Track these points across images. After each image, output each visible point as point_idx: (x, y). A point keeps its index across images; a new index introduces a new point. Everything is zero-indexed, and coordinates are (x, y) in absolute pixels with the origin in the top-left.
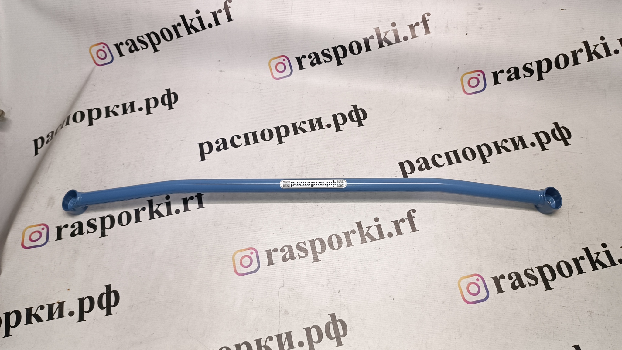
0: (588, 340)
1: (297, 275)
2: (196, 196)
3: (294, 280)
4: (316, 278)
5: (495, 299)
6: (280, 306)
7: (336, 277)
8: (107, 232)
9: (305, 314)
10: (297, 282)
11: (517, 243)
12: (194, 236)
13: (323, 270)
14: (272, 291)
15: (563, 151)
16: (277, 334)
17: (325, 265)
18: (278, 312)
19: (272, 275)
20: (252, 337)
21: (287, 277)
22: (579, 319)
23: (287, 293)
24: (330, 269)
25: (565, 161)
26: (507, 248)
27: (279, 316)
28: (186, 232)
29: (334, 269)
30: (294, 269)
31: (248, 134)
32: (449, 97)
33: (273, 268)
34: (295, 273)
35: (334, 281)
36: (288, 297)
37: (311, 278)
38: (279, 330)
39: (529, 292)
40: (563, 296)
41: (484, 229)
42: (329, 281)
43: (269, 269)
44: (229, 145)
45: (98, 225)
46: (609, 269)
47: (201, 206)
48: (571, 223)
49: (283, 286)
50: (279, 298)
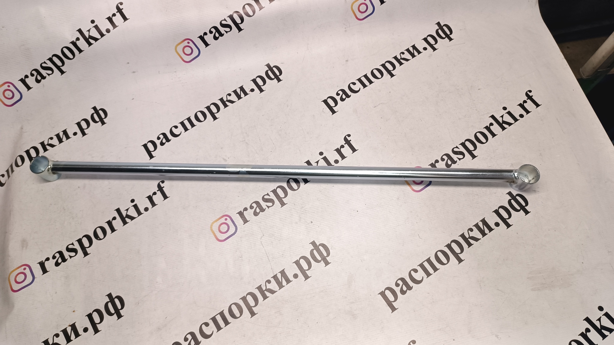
1: (272, 223)
2: (158, 191)
3: (271, 227)
4: (289, 219)
6: (267, 252)
7: (305, 212)
8: (88, 250)
9: (290, 251)
10: (274, 228)
12: (170, 224)
13: (291, 211)
14: (255, 243)
15: (450, 46)
16: (273, 275)
17: (292, 205)
18: (267, 258)
19: (251, 231)
20: (253, 286)
21: (264, 227)
23: (269, 240)
24: (297, 207)
25: (454, 53)
27: (269, 261)
28: (161, 224)
29: (300, 206)
30: (267, 219)
31: (184, 121)
33: (249, 225)
34: (269, 222)
35: (304, 216)
36: (270, 243)
37: (285, 220)
38: (273, 273)
39: (461, 165)
40: (487, 159)
41: (410, 129)
42: (300, 216)
43: (246, 227)
44: (170, 136)
45: (77, 246)
46: (514, 125)
47: (165, 197)
48: (474, 100)
49: (263, 236)
50: (263, 247)
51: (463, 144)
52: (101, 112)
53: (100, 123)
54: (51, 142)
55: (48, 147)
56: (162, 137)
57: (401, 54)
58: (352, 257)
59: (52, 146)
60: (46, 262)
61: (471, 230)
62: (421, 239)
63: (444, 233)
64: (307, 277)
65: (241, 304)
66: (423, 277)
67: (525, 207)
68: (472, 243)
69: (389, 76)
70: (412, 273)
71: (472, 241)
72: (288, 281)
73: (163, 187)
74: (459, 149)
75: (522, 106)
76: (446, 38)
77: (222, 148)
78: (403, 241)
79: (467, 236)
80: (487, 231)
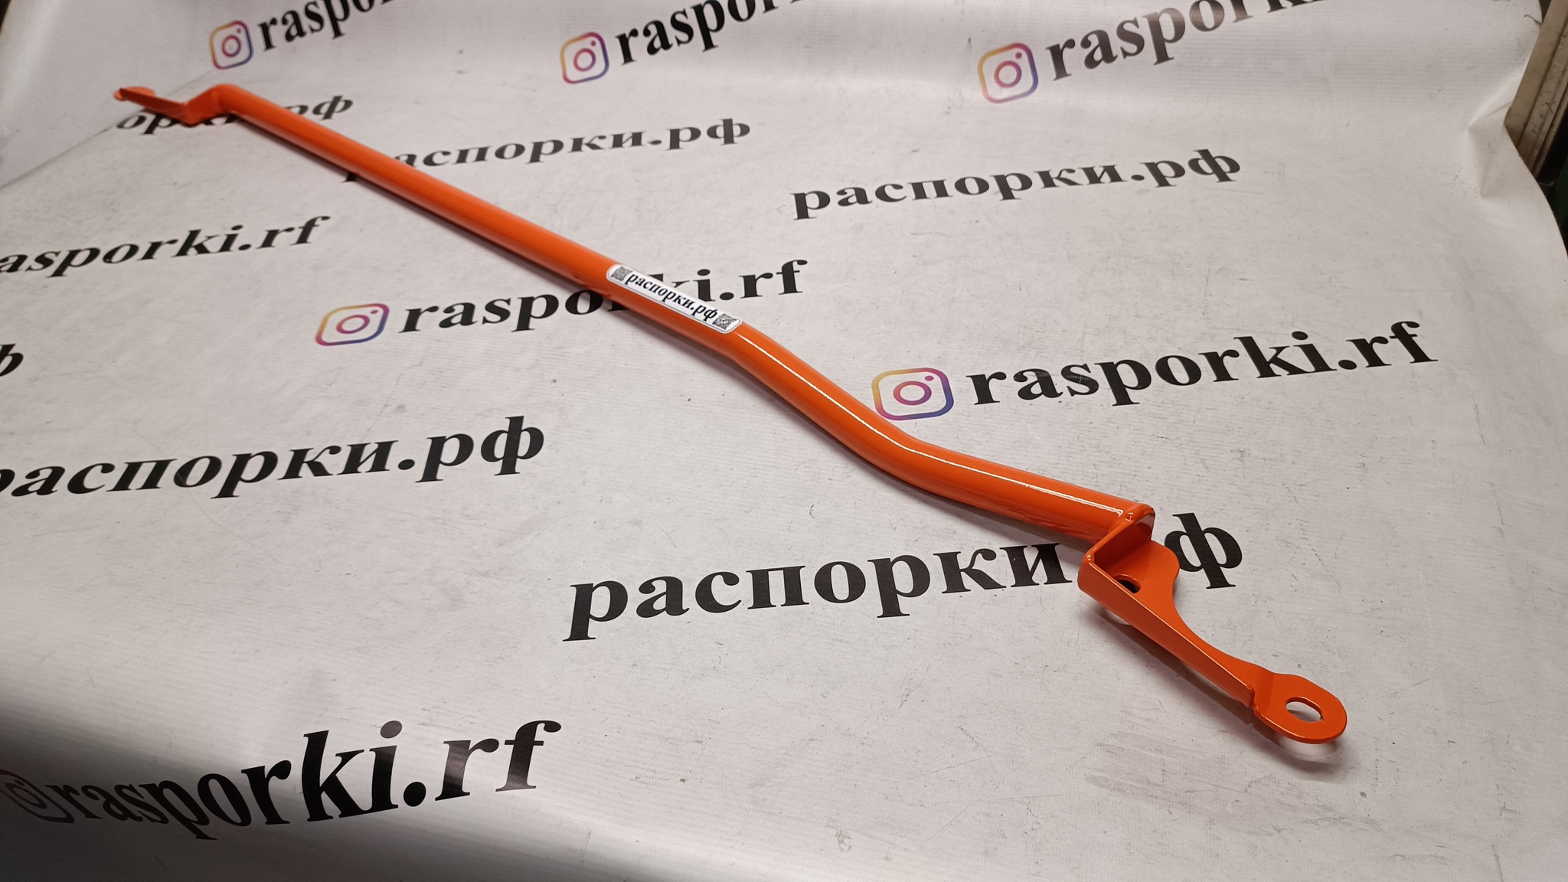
0: (1224, 505)
1: (462, 350)
2: (300, 228)
3: (451, 357)
4: (507, 356)
5: (966, 414)
6: (393, 397)
7: (559, 357)
8: (69, 270)
10: (455, 361)
11: (1055, 321)
12: (258, 281)
13: (529, 345)
14: (386, 372)
17: (539, 336)
19: (402, 348)
21: (437, 352)
22: (1205, 464)
23: (422, 377)
24: (549, 344)
25: (1216, 202)
26: (1026, 328)
28: (243, 276)
29: (560, 343)
32: (949, 108)
34: (459, 346)
35: (549, 363)
36: (419, 384)
37: (495, 356)
39: (1066, 405)
40: (1164, 418)
41: (973, 296)
42: (538, 362)
44: (419, 162)
45: (58, 261)
46: (1309, 376)
47: (303, 239)
48: (1211, 295)
49: (419, 366)
50: (396, 385)
51: (1110, 370)
52: (341, 105)
53: (321, 117)
56: (405, 159)
57: (1064, 172)
58: (584, 483)
61: (989, 555)
62: (811, 519)
63: (895, 529)
65: (223, 465)
66: (740, 601)
67: (1221, 568)
68: (967, 588)
69: (1000, 196)
70: (718, 580)
71: (967, 580)
73: (317, 226)
74: (1090, 372)
75: (1364, 347)
76: (1214, 175)
78: (756, 504)
79: (963, 562)
80: (1040, 574)
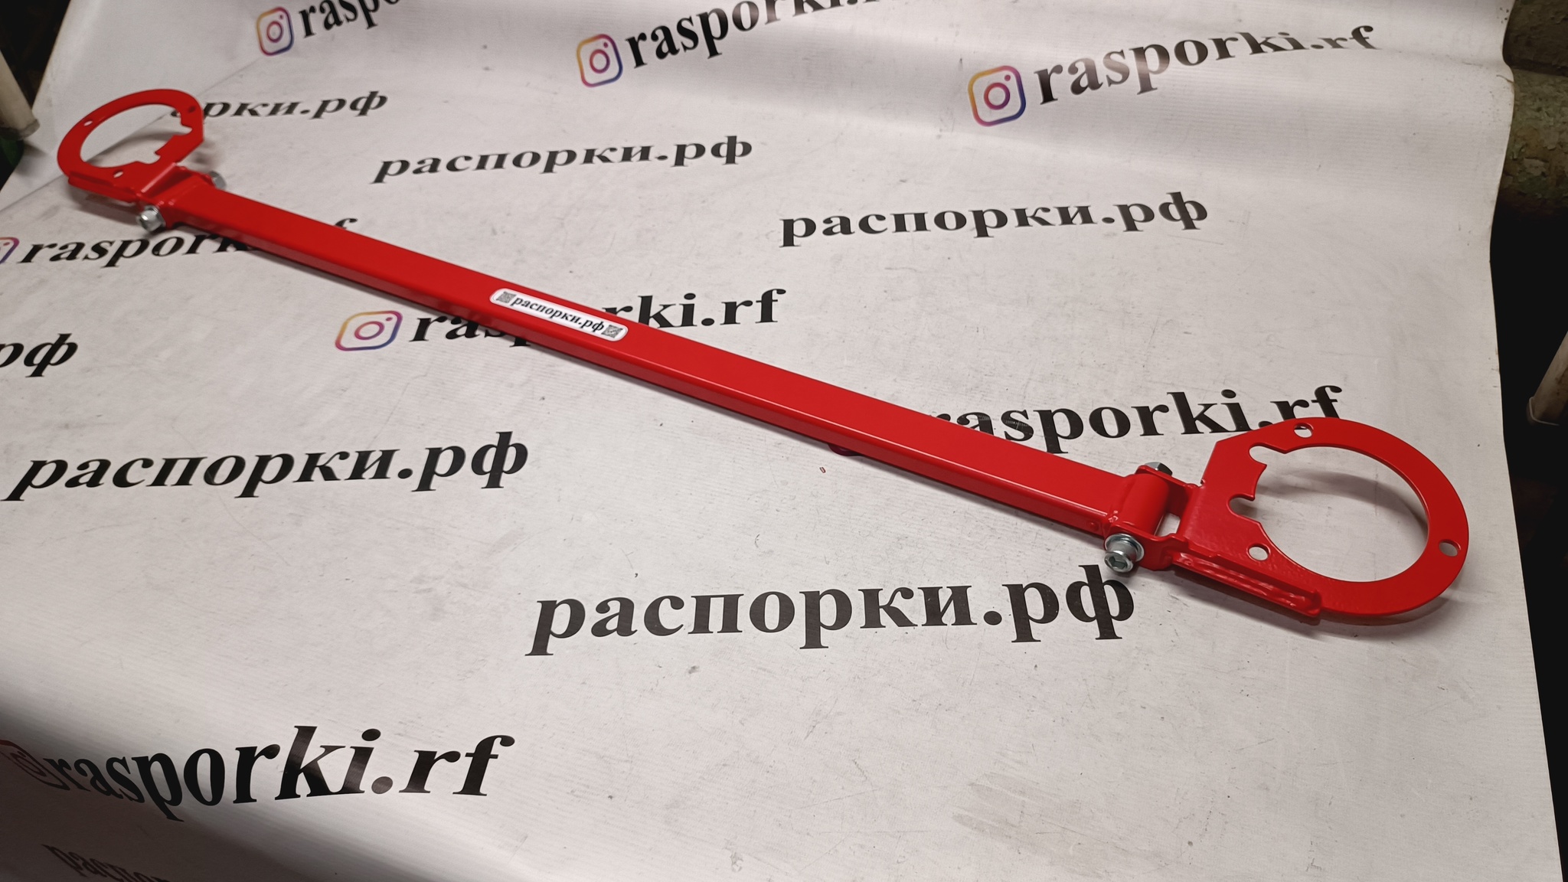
3: (453, 369)
6: (398, 406)
8: (121, 261)
9: (443, 426)
15: (1177, 236)
16: (362, 449)
18: (388, 414)
19: (411, 357)
20: (305, 448)
21: (441, 363)
23: (426, 387)
25: (1177, 251)
27: (385, 422)
30: (463, 352)
31: (489, 156)
33: (417, 346)
38: (370, 445)
43: (410, 346)
44: (442, 167)
45: (112, 251)
48: (1154, 347)
50: (403, 393)
51: (1047, 417)
52: (376, 101)
53: (358, 112)
54: (259, 110)
55: (246, 113)
56: (429, 162)
57: (1040, 211)
58: (559, 501)
59: (253, 113)
60: (47, 249)
61: (907, 593)
62: (755, 548)
63: (828, 563)
64: (425, 485)
65: (247, 465)
66: (682, 626)
67: (1113, 620)
68: (883, 624)
69: (975, 233)
70: (666, 605)
71: (884, 617)
72: (381, 473)
74: (1027, 418)
75: (1285, 407)
76: (1181, 222)
77: (508, 215)
78: (709, 530)
79: (883, 600)
80: (950, 616)
